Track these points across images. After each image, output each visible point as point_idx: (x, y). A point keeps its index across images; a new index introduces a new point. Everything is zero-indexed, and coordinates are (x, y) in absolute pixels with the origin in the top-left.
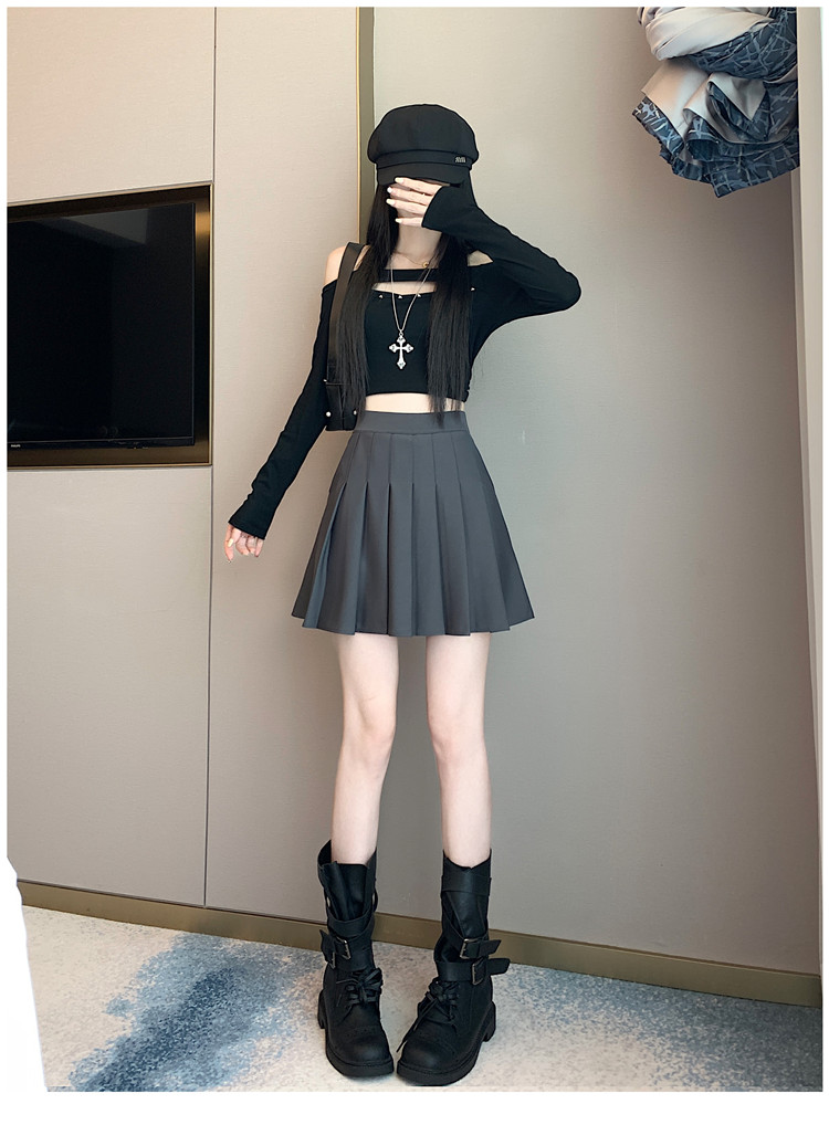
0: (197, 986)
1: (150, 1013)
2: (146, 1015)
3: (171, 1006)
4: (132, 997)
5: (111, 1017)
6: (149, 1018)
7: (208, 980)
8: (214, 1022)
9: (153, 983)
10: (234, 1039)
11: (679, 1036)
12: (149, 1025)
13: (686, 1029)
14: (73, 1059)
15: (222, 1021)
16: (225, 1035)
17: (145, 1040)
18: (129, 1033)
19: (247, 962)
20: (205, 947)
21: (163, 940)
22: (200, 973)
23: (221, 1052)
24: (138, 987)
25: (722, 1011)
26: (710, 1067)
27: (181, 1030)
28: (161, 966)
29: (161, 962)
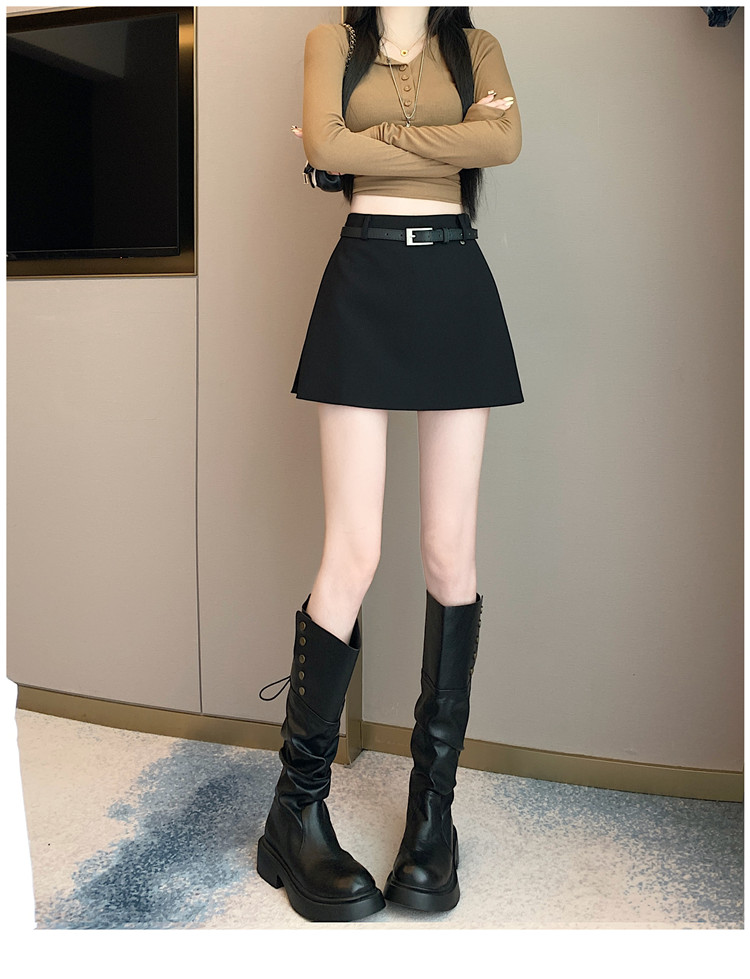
0: (200, 792)
1: (153, 817)
2: (149, 820)
3: (174, 810)
4: (133, 802)
5: (113, 820)
6: (151, 822)
7: (212, 786)
8: (220, 825)
9: (154, 789)
10: (241, 842)
11: (651, 836)
12: (153, 829)
13: (657, 830)
14: (76, 860)
15: (228, 825)
16: (232, 838)
17: (149, 843)
18: (132, 836)
19: (253, 769)
20: (205, 753)
21: (161, 747)
22: (202, 780)
23: (228, 855)
24: (139, 792)
25: (688, 813)
26: (680, 862)
27: (185, 834)
28: (161, 773)
29: (161, 769)
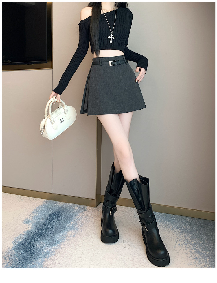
0: (50, 215)
1: (36, 223)
3: (43, 221)
4: (31, 219)
5: (25, 224)
6: (36, 225)
7: (53, 214)
8: (55, 226)
9: (37, 214)
10: (61, 231)
11: (182, 229)
12: (36, 227)
13: (184, 227)
14: (14, 237)
15: (57, 226)
16: (58, 230)
17: (35, 231)
18: (30, 229)
19: (65, 209)
20: (52, 204)
21: (40, 202)
22: (51, 212)
23: (57, 235)
24: (33, 216)
25: (194, 222)
26: (191, 238)
27: (45, 229)
28: (39, 210)
29: (39, 209)
